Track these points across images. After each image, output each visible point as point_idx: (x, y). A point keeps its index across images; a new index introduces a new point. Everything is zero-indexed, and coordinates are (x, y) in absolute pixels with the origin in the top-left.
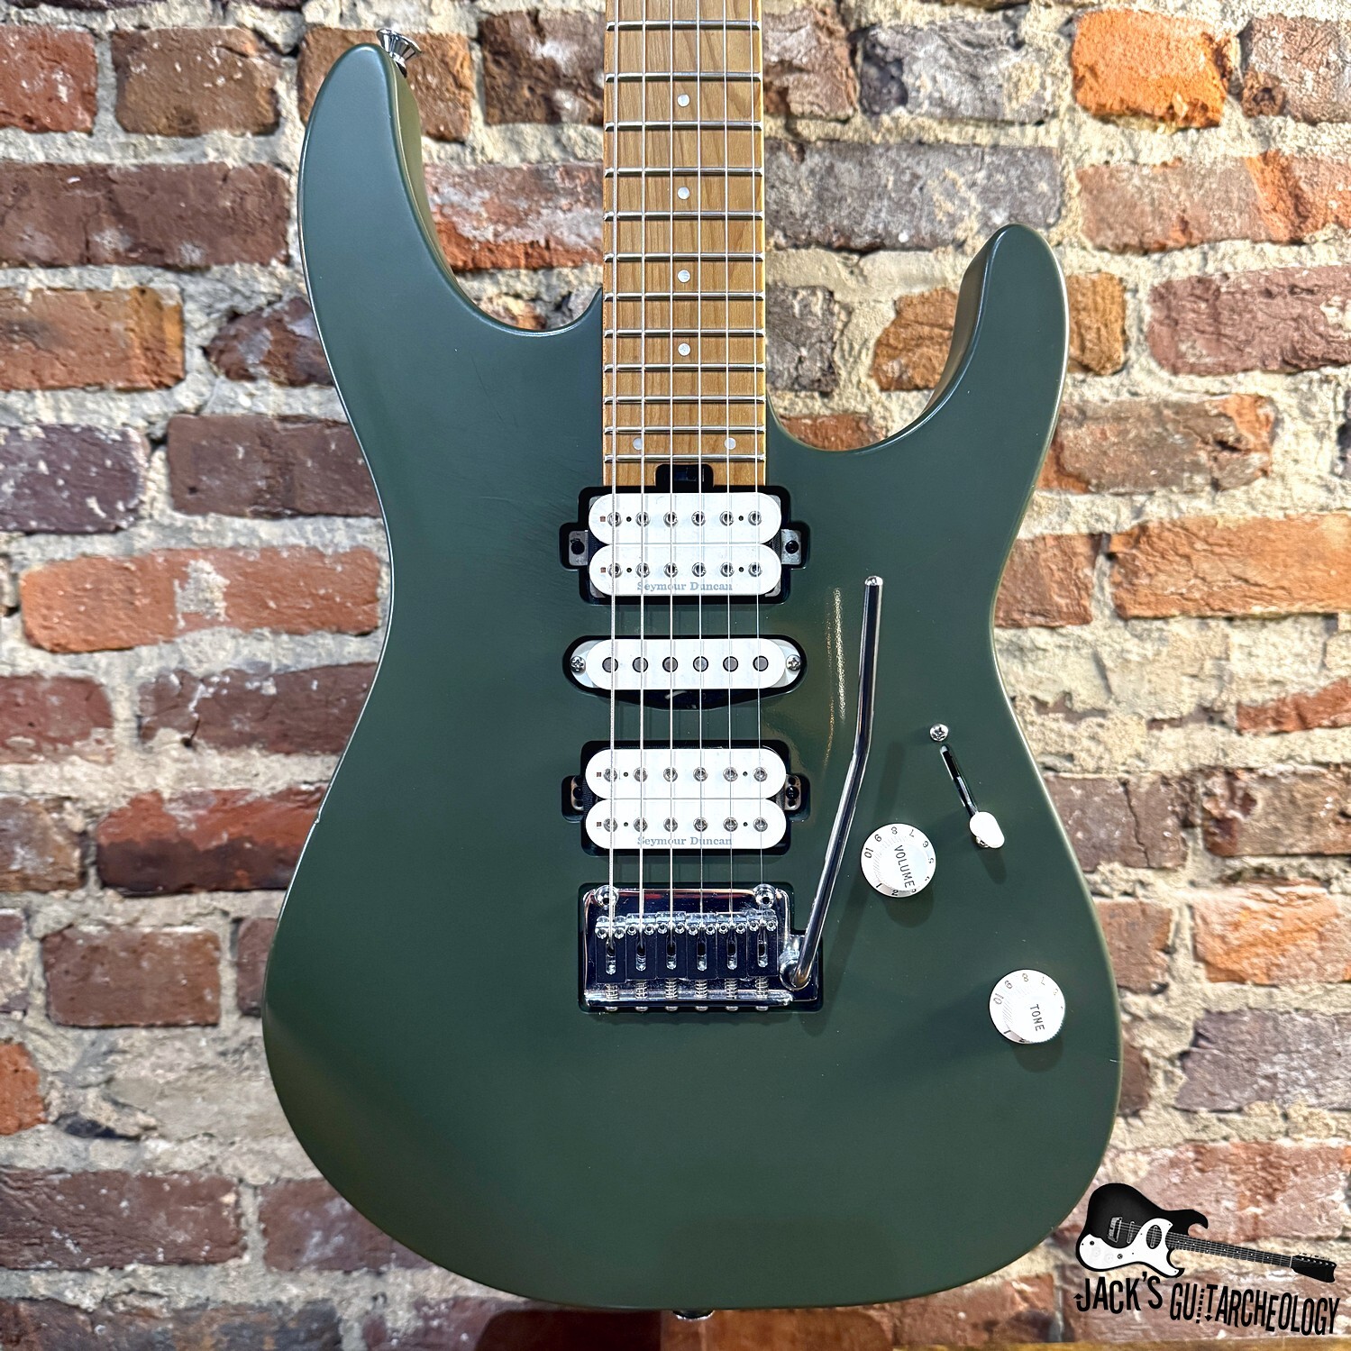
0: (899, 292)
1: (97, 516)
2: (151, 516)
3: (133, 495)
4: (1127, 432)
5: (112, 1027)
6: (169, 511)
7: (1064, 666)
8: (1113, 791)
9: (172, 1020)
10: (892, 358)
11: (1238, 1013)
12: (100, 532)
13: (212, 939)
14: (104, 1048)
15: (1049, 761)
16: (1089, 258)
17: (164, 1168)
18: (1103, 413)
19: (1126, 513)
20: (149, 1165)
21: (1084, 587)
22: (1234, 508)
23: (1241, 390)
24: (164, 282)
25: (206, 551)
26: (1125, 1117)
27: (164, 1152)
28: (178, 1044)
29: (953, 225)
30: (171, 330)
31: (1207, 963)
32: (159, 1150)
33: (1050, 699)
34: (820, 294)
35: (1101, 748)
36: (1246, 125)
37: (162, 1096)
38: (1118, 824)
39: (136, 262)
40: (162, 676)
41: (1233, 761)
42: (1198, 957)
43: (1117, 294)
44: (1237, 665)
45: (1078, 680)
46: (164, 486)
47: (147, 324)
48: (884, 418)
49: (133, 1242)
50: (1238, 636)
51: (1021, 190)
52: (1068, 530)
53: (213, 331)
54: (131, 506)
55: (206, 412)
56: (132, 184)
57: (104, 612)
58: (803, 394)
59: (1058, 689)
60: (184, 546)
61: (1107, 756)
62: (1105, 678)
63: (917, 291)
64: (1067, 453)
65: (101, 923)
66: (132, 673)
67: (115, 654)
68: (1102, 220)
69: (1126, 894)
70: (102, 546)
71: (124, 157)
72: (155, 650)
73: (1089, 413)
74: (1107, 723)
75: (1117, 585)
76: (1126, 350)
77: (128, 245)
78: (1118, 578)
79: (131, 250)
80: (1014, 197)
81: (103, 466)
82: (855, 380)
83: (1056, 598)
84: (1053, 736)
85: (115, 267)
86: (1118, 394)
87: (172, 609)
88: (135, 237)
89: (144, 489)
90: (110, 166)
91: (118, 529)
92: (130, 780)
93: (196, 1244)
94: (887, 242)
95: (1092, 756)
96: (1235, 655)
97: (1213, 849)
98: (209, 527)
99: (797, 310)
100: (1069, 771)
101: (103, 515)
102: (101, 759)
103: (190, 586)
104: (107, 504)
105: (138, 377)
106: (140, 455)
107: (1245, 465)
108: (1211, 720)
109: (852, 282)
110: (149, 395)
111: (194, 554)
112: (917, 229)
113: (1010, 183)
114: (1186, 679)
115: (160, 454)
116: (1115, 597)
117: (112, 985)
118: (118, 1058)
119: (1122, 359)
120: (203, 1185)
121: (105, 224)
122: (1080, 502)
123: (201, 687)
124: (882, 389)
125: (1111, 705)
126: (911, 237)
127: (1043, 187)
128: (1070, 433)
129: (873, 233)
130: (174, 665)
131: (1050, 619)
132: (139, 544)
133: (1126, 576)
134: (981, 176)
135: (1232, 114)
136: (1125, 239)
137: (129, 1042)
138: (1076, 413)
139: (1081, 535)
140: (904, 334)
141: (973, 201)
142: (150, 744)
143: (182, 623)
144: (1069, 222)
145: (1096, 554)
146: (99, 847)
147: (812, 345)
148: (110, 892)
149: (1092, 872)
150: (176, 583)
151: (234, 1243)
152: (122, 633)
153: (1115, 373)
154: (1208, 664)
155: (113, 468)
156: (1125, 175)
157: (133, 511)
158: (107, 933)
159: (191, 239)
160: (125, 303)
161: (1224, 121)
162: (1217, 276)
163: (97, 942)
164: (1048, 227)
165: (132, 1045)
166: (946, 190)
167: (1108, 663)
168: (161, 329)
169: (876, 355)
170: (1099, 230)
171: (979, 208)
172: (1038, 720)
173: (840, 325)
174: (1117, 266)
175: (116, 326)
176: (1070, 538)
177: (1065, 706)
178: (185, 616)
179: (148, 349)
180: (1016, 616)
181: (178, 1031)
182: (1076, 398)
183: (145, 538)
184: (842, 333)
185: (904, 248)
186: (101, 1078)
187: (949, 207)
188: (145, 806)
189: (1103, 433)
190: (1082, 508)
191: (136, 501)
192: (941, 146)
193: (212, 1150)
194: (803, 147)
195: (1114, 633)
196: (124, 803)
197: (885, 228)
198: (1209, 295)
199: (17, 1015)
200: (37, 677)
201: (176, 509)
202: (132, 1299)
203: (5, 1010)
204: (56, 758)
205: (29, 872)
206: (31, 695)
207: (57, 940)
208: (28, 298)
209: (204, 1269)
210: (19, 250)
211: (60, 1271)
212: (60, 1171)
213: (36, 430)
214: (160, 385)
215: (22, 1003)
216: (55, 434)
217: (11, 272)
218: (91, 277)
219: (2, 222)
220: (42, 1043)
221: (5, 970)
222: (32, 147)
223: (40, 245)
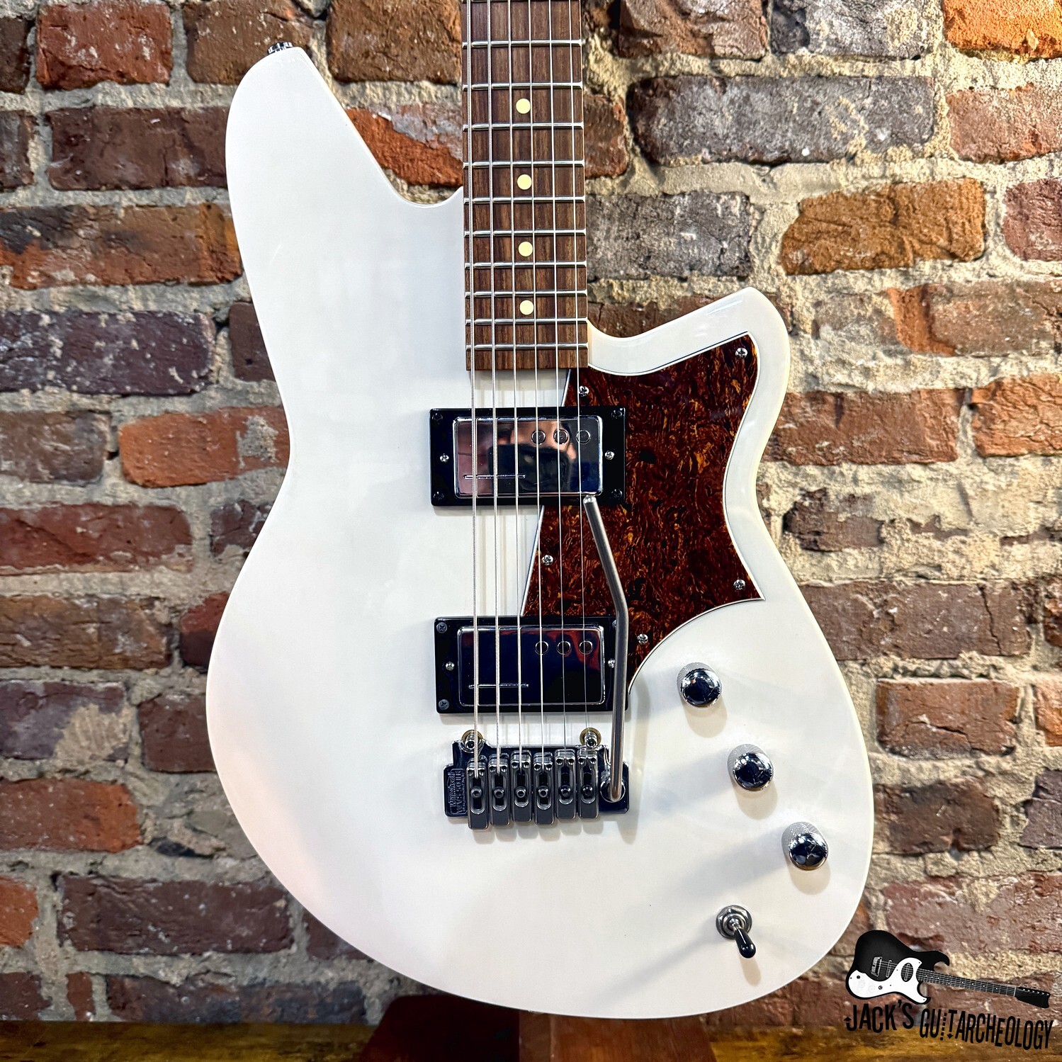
0: (800, 197)
1: (177, 381)
2: (218, 382)
3: (204, 366)
4: (986, 306)
5: (191, 772)
6: (231, 378)
7: (935, 494)
8: (972, 594)
10: (796, 248)
12: (180, 394)
14: (186, 788)
15: (921, 570)
16: (956, 166)
17: (232, 879)
18: (967, 291)
19: (984, 371)
20: (220, 877)
21: (950, 431)
25: (260, 409)
26: (979, 851)
27: (232, 868)
29: (846, 141)
30: (231, 237)
31: (1047, 731)
32: (228, 866)
33: (922, 521)
34: (738, 198)
35: (963, 560)
37: (230, 825)
38: (976, 621)
39: (204, 184)
40: (228, 505)
42: (1039, 726)
43: (979, 195)
45: (945, 505)
46: (227, 359)
47: (212, 232)
48: (790, 297)
49: (208, 935)
51: (901, 113)
52: (938, 385)
54: (202, 374)
56: (201, 123)
57: (183, 456)
58: (724, 278)
59: (928, 513)
60: (244, 405)
61: (968, 567)
62: (967, 504)
63: (816, 195)
64: (937, 323)
65: (182, 692)
66: (206, 502)
67: (192, 488)
68: (967, 135)
69: (981, 676)
70: (180, 405)
71: (193, 102)
72: (222, 485)
73: (956, 291)
74: (968, 540)
75: (977, 429)
76: (985, 241)
77: (197, 171)
78: (978, 424)
79: (200, 175)
80: (896, 118)
81: (181, 343)
82: (766, 267)
83: (929, 440)
84: (925, 550)
85: (188, 188)
86: (979, 276)
87: (236, 454)
88: (203, 164)
89: (212, 361)
90: (183, 109)
91: (193, 392)
92: (204, 584)
93: (256, 937)
94: (792, 156)
95: (956, 567)
97: (1052, 640)
98: (263, 390)
99: (719, 212)
100: (937, 578)
101: (181, 381)
102: (183, 568)
103: (250, 435)
104: (184, 372)
105: (206, 274)
106: (209, 335)
108: (1052, 538)
109: (764, 189)
110: (215, 287)
111: (251, 411)
112: (817, 145)
113: (892, 107)
114: (1032, 505)
115: (224, 333)
116: (975, 438)
117: (191, 740)
118: (197, 796)
119: (983, 248)
120: (261, 893)
121: (180, 155)
122: (948, 363)
123: (258, 513)
124: (788, 274)
125: (971, 526)
126: (812, 152)
127: (919, 109)
128: (940, 307)
129: (781, 149)
130: (236, 496)
131: (924, 457)
132: (209, 404)
133: (985, 422)
134: (868, 102)
136: (986, 151)
137: (205, 784)
138: (945, 291)
139: (948, 390)
140: (806, 229)
141: (862, 123)
142: (221, 556)
143: (242, 464)
144: (940, 137)
145: (961, 405)
146: (181, 635)
147: (732, 239)
148: (190, 670)
149: (955, 659)
150: (238, 433)
151: (284, 937)
152: (197, 472)
153: (975, 260)
154: (1051, 492)
155: (188, 344)
156: (986, 98)
157: (205, 378)
158: (187, 700)
160: (196, 216)
163: (180, 707)
164: (923, 142)
165: (207, 787)
166: (840, 113)
167: (970, 492)
168: (223, 236)
169: (783, 247)
170: (964, 144)
171: (867, 127)
172: (914, 538)
173: (754, 223)
174: (979, 172)
175: (189, 234)
176: (940, 392)
177: (935, 526)
178: (245, 458)
179: (213, 252)
180: (896, 455)
182: (945, 279)
183: (213, 399)
184: (756, 228)
185: (806, 161)
186: (184, 811)
187: (843, 128)
188: (216, 604)
189: (967, 307)
190: (950, 368)
191: (206, 370)
192: (836, 78)
194: (724, 81)
195: (974, 467)
196: (200, 602)
197: (791, 144)
198: (1055, 195)
199: (120, 763)
200: (131, 506)
201: (238, 376)
202: (208, 978)
203: (112, 759)
204: (148, 567)
205: (128, 654)
206: (128, 519)
207: (150, 706)
208: (122, 213)
209: (262, 956)
210: (114, 176)
211: (155, 956)
212: (154, 881)
213: (129, 315)
214: (223, 280)
215: (121, 754)
216: (144, 318)
217: (108, 194)
218: (170, 196)
219: (102, 155)
220: (138, 784)
221: (110, 728)
222: (123, 96)
223: (130, 172)
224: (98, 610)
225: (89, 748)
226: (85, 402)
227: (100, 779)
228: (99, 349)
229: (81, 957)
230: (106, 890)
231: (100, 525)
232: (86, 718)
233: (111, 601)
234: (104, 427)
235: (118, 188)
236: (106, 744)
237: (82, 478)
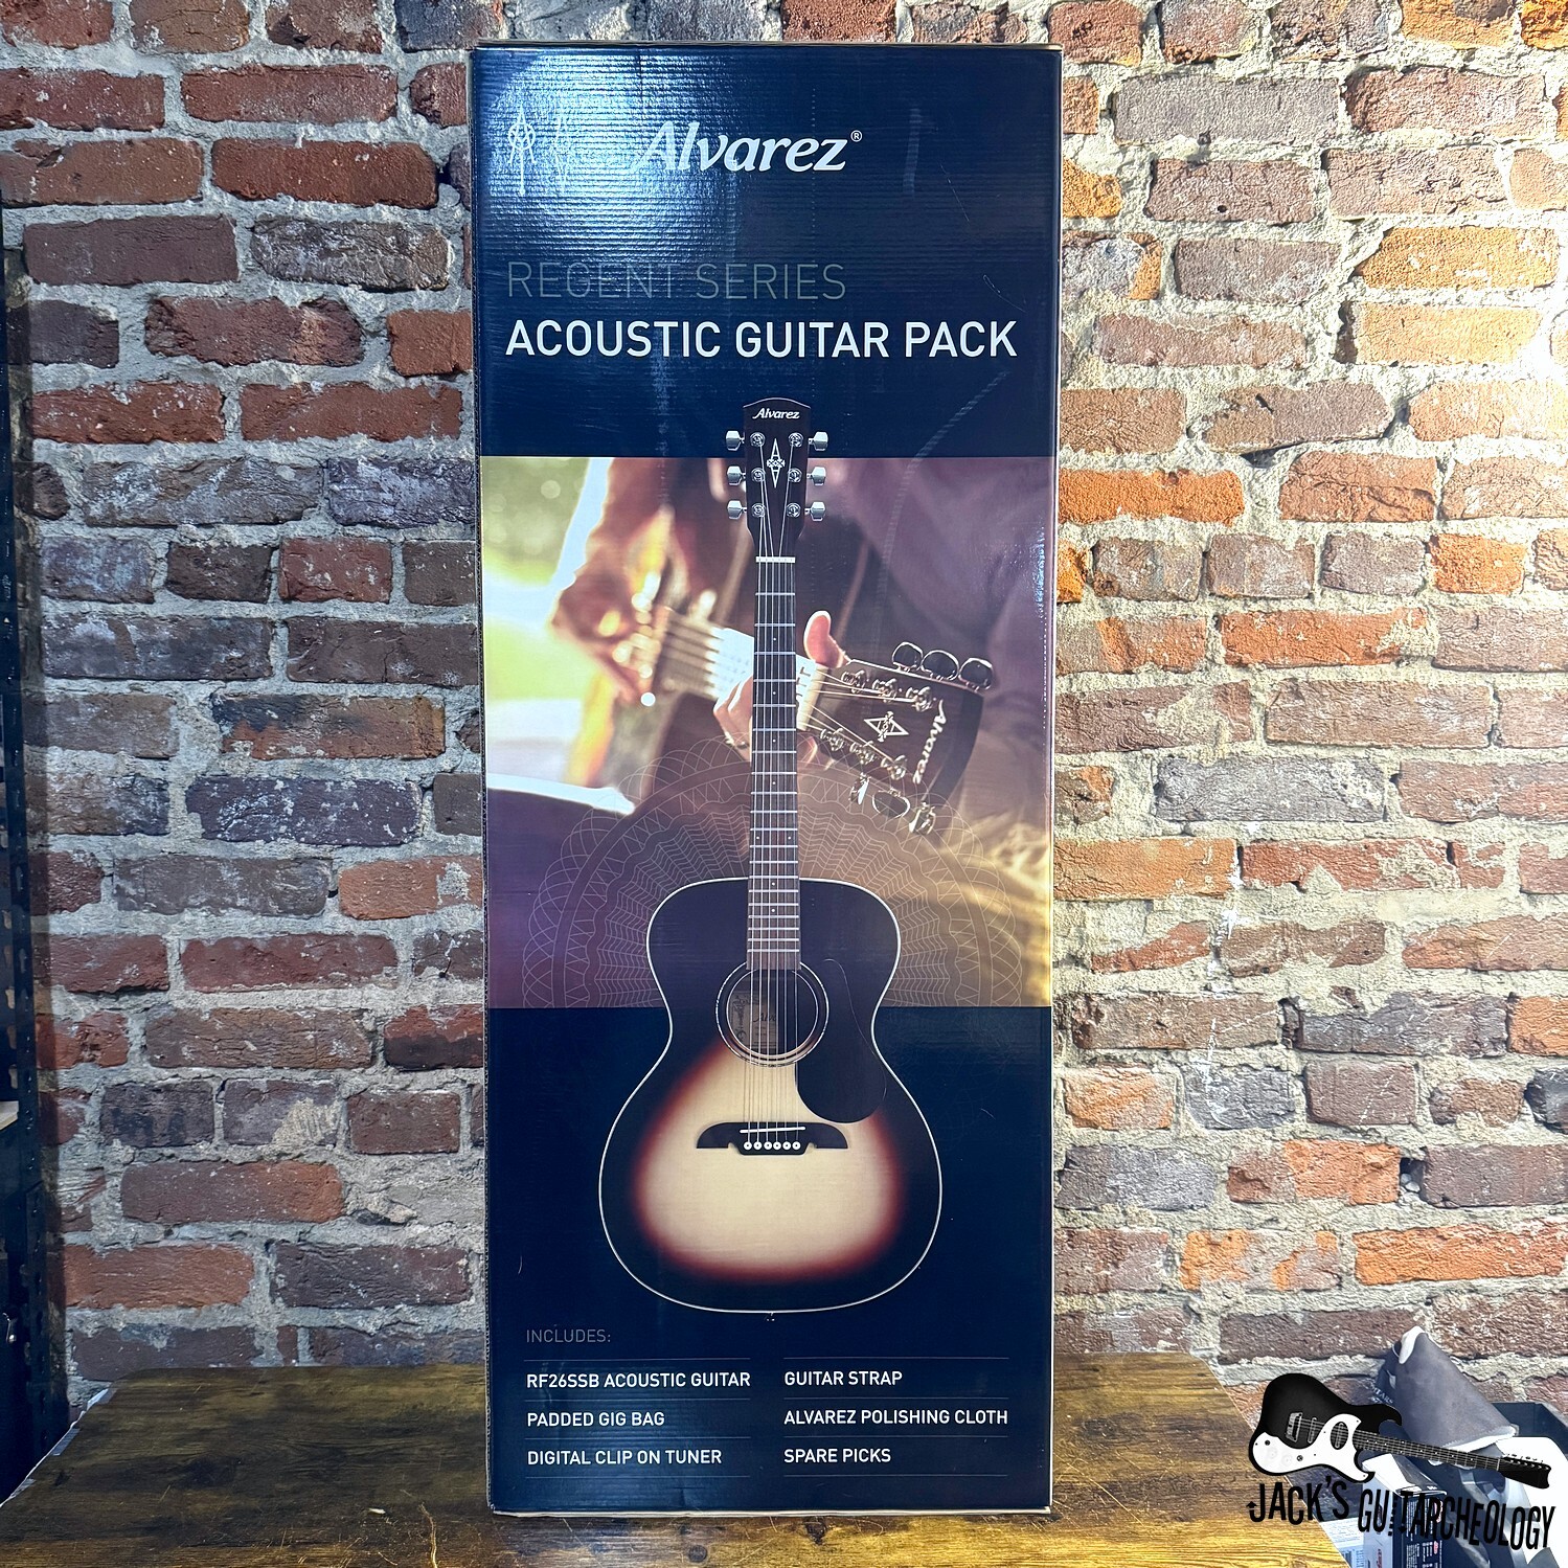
1: (389, 835)
2: (423, 836)
3: (412, 823)
5: (390, 1154)
6: (435, 833)
9: (429, 1149)
11: (1093, 1146)
12: (390, 846)
13: (457, 1098)
14: (386, 1167)
17: (422, 1242)
20: (411, 1240)
22: (1088, 834)
23: (1092, 764)
24: (433, 694)
25: (457, 857)
27: (422, 1233)
28: (432, 1164)
30: (437, 724)
31: (1073, 1115)
32: (419, 1232)
36: (1096, 601)
37: (422, 1197)
39: (416, 681)
40: (428, 934)
41: (1089, 989)
42: (1068, 1112)
44: (1090, 929)
46: (431, 817)
47: (422, 719)
49: (401, 1291)
50: (1090, 913)
53: (462, 722)
54: (411, 830)
55: (458, 771)
56: (414, 635)
57: (392, 895)
60: (443, 854)
65: (385, 1088)
66: (409, 932)
67: (399, 920)
70: (389, 854)
71: (409, 618)
72: (424, 918)
77: (412, 671)
79: (413, 674)
81: (394, 805)
85: (403, 684)
87: (436, 893)
88: (416, 667)
89: (420, 819)
90: (402, 624)
91: (402, 843)
92: (407, 998)
93: (441, 1292)
96: (1089, 924)
97: (1079, 1044)
98: (459, 842)
101: (393, 835)
102: (389, 985)
103: (447, 879)
104: (396, 828)
105: (416, 751)
106: (417, 799)
107: (1094, 809)
108: (1077, 964)
110: (423, 762)
111: (449, 859)
114: (1059, 938)
115: (428, 797)
117: (392, 1127)
118: (395, 1173)
120: (446, 1253)
121: (397, 659)
123: (453, 941)
130: (435, 927)
132: (415, 853)
135: (1088, 595)
137: (402, 1163)
142: (420, 976)
143: (441, 902)
146: (386, 1040)
148: (391, 1069)
150: (438, 876)
151: (465, 1291)
152: (403, 908)
154: (1073, 930)
155: (400, 806)
157: (412, 833)
158: (389, 1094)
159: (451, 670)
160: (408, 706)
161: (1083, 600)
162: (1078, 693)
163: (383, 1100)
165: (404, 1165)
168: (431, 722)
175: (403, 720)
178: (443, 897)
179: (422, 734)
181: (433, 1156)
183: (419, 849)
186: (383, 1186)
188: (416, 1015)
191: (414, 827)
193: (453, 1230)
196: (402, 1013)
198: (1073, 706)
199: (330, 1146)
200: (349, 935)
201: (439, 831)
202: (398, 1328)
203: (321, 1144)
204: (359, 985)
205: (341, 1056)
206: (345, 946)
207: (357, 1099)
208: (347, 703)
209: (445, 1308)
210: (342, 673)
211: (353, 1309)
212: (356, 1246)
213: (351, 783)
214: (429, 756)
215: (333, 1139)
216: (364, 786)
217: (335, 686)
218: (386, 690)
219: (331, 655)
220: (346, 1164)
221: (323, 1117)
222: (351, 611)
223: (356, 670)
224: (315, 1020)
225: (304, 1135)
226: (311, 851)
227: (311, 1160)
228: (324, 809)
229: (288, 1312)
230: (311, 1254)
231: (320, 950)
232: (302, 1110)
233: (328, 1012)
234: (327, 872)
235: (345, 682)
236: (319, 1131)
237: (308, 913)
